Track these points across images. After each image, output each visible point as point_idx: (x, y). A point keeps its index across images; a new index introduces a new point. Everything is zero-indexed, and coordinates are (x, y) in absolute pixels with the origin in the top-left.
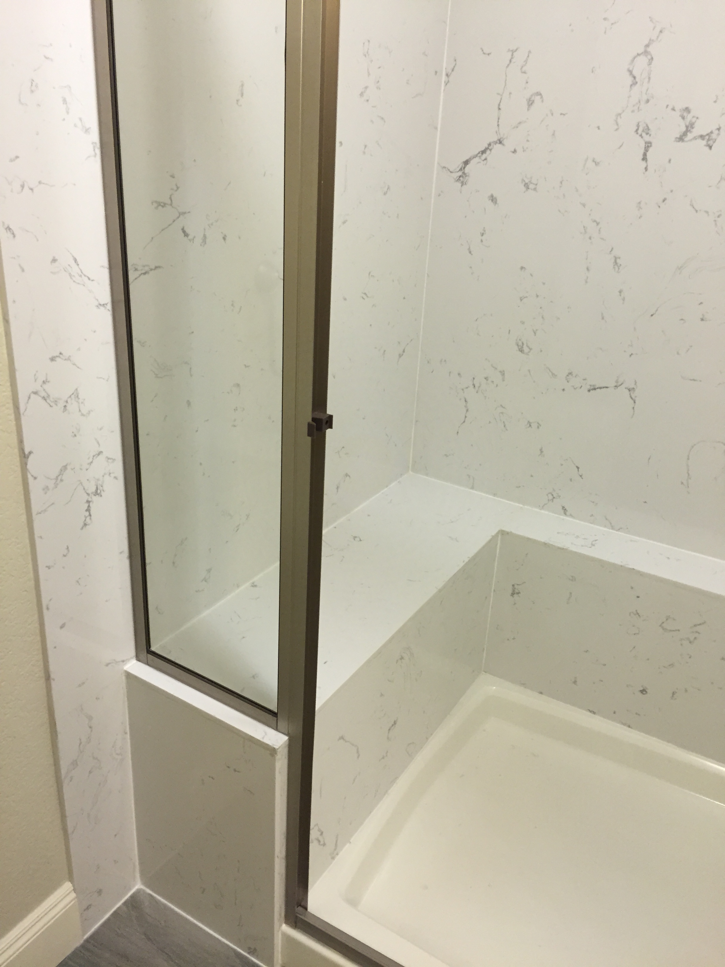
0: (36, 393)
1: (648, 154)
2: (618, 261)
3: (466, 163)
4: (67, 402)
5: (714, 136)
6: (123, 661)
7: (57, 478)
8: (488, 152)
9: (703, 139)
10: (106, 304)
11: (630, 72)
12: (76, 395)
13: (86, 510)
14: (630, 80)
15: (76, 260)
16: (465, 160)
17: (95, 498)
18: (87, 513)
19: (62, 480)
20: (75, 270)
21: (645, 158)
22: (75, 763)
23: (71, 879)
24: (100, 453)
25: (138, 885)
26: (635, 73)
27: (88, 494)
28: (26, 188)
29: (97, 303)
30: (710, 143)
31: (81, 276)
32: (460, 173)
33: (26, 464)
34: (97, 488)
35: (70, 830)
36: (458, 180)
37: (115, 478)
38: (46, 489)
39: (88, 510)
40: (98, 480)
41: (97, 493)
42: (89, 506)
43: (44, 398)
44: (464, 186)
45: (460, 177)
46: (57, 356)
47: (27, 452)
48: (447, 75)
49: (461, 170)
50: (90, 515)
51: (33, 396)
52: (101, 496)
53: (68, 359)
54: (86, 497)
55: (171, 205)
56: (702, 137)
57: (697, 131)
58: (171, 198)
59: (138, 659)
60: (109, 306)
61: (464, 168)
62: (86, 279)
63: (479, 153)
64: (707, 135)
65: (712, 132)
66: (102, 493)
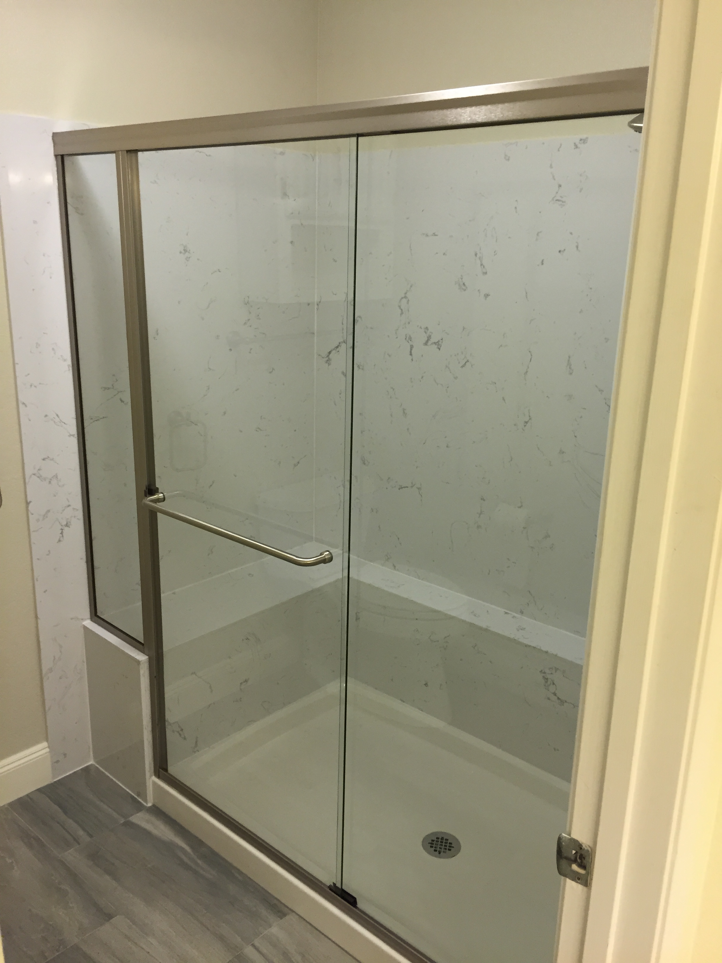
0: (34, 474)
1: (412, 351)
2: (405, 411)
3: (330, 353)
4: (51, 479)
5: (440, 343)
6: (82, 619)
7: (44, 516)
8: (339, 347)
9: (436, 345)
10: (74, 435)
11: (400, 307)
12: (56, 476)
13: (61, 534)
14: (400, 311)
15: (57, 415)
16: (329, 351)
17: (66, 529)
18: (61, 535)
19: (47, 517)
20: (57, 420)
21: (411, 354)
22: (51, 670)
23: (47, 741)
24: (69, 506)
25: (91, 762)
26: (402, 307)
27: (62, 526)
28: (33, 386)
29: (69, 434)
30: (439, 347)
31: (60, 423)
32: (327, 359)
33: (28, 507)
34: (67, 523)
35: (47, 709)
36: (326, 362)
37: (79, 519)
38: (38, 520)
39: (62, 533)
40: (68, 519)
41: (67, 525)
42: (62, 532)
43: (38, 477)
44: (329, 366)
45: (327, 360)
46: (46, 458)
47: (28, 501)
48: (317, 305)
49: (327, 357)
50: (63, 536)
51: (33, 476)
52: (69, 527)
53: (53, 459)
54: (60, 527)
55: (113, 388)
56: (435, 343)
57: (433, 340)
58: (113, 386)
59: (92, 619)
60: (76, 436)
61: (329, 356)
62: (63, 424)
63: (335, 348)
64: (437, 342)
65: (439, 341)
66: (70, 526)
